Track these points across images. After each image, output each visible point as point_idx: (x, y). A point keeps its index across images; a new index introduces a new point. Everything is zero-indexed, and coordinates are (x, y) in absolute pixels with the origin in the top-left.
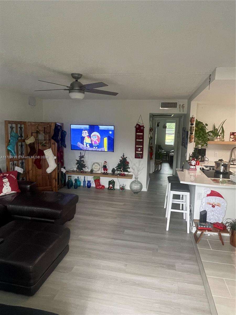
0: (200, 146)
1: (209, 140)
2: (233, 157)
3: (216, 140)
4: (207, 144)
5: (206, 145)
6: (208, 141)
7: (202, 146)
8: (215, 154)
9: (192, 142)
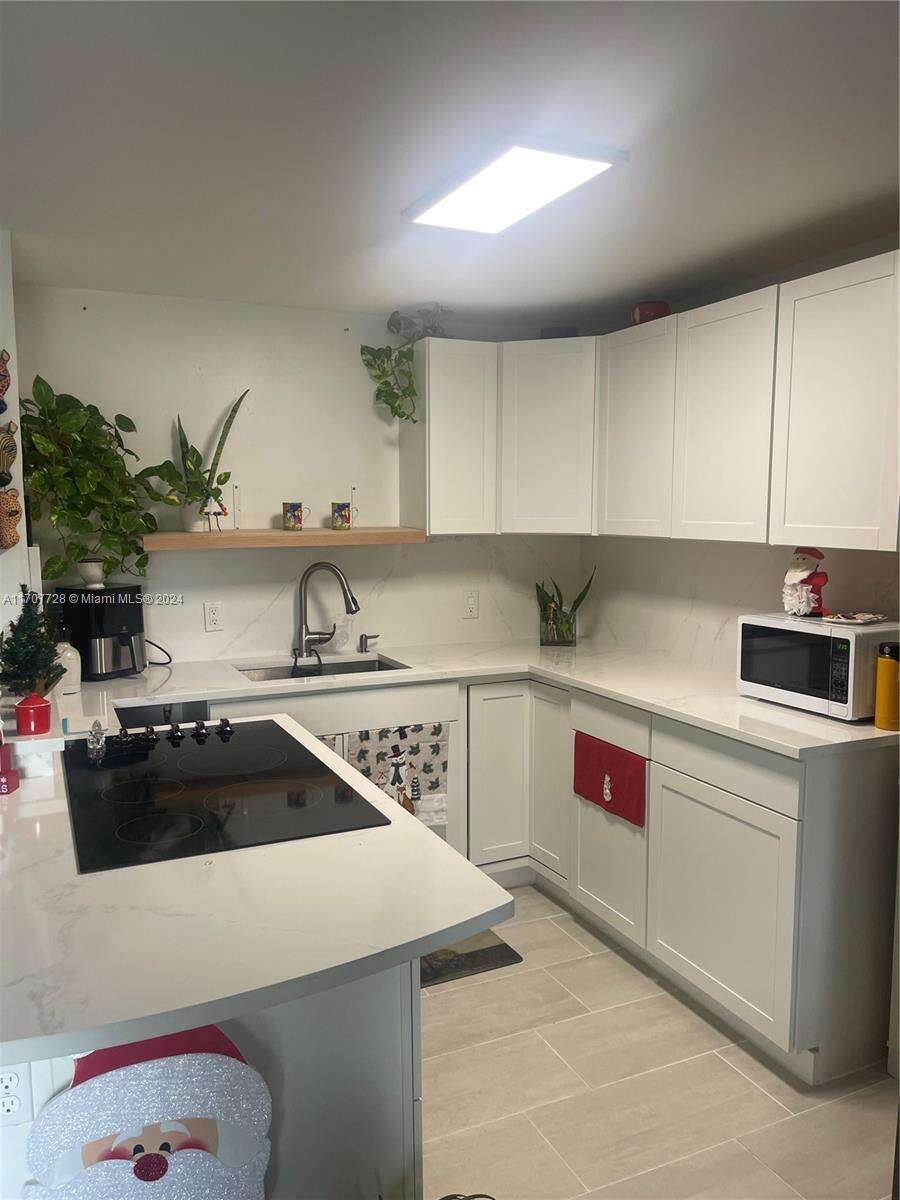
0: (94, 570)
1: (152, 525)
3: (200, 526)
4: (140, 551)
5: (135, 558)
6: (152, 531)
7: (110, 567)
8: (207, 618)
9: (14, 544)
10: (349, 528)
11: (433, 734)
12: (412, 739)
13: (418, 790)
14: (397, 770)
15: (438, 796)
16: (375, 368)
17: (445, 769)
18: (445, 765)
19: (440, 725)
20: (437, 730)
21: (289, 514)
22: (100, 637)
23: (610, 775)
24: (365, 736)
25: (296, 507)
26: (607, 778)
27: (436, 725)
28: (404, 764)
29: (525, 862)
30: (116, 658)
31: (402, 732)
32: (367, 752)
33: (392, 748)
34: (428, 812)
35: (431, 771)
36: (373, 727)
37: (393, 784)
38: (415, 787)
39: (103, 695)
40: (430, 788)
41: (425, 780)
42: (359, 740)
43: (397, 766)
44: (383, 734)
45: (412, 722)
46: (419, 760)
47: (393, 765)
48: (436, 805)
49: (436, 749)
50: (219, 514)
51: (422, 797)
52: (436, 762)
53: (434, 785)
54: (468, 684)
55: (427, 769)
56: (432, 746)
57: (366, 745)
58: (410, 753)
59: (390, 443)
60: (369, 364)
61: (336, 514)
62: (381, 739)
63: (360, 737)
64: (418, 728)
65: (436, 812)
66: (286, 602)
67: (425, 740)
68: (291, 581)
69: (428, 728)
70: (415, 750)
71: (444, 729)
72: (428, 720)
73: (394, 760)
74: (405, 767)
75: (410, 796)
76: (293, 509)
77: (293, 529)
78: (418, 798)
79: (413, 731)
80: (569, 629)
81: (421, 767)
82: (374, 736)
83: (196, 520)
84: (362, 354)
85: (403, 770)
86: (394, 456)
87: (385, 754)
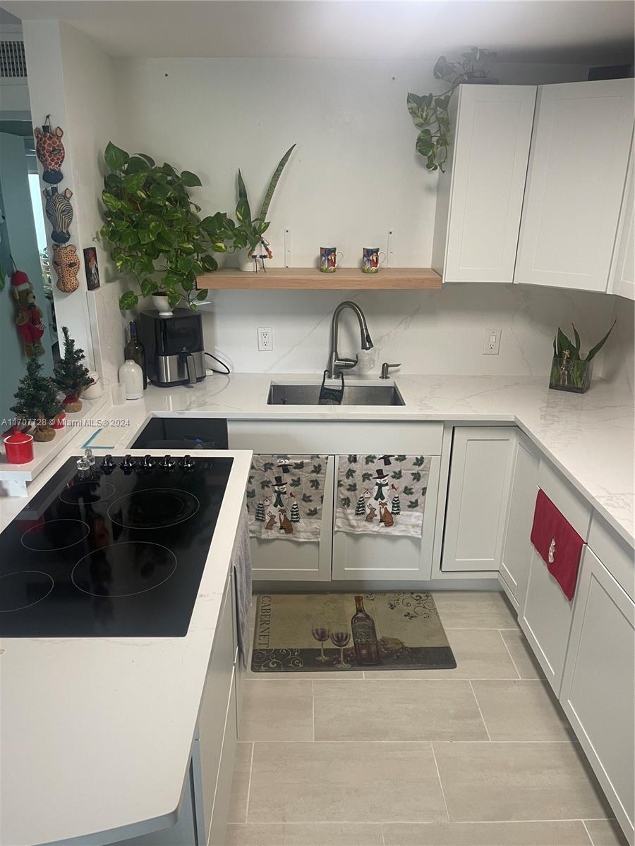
0: (163, 301)
1: (210, 266)
2: (345, 351)
3: (250, 267)
8: (260, 340)
9: (75, 289)
10: (377, 271)
11: (415, 464)
12: (395, 466)
13: (398, 507)
14: (380, 489)
15: (416, 513)
16: (419, 117)
17: (424, 494)
18: (424, 490)
19: (422, 458)
20: (419, 462)
21: (324, 258)
22: (166, 356)
23: (556, 541)
24: (353, 459)
25: (331, 252)
26: (553, 543)
27: (419, 457)
28: (387, 485)
29: (495, 575)
30: (181, 371)
31: (386, 459)
32: (354, 471)
33: (377, 471)
34: (406, 525)
35: (412, 493)
36: (362, 453)
37: (376, 499)
38: (396, 504)
39: (168, 398)
40: (409, 506)
41: (405, 500)
42: (348, 462)
43: (380, 486)
44: (370, 459)
45: (396, 453)
46: (401, 484)
47: (377, 484)
48: (413, 521)
49: (417, 477)
50: (265, 257)
51: (401, 513)
52: (417, 487)
53: (414, 505)
54: (453, 427)
55: (408, 491)
56: (413, 474)
57: (353, 466)
58: (393, 477)
59: (429, 189)
60: (413, 113)
61: (365, 259)
62: (367, 463)
63: (349, 459)
64: (402, 458)
65: (414, 526)
66: (324, 331)
67: (408, 469)
68: (328, 314)
69: (411, 458)
70: (398, 475)
71: (425, 461)
72: (412, 453)
73: (378, 481)
74: (387, 487)
75: (390, 511)
76: (328, 253)
77: (326, 271)
78: (398, 513)
79: (397, 459)
80: (581, 376)
81: (402, 489)
82: (361, 460)
83: (248, 262)
84: (408, 101)
85: (385, 490)
86: (432, 201)
87: (371, 475)
